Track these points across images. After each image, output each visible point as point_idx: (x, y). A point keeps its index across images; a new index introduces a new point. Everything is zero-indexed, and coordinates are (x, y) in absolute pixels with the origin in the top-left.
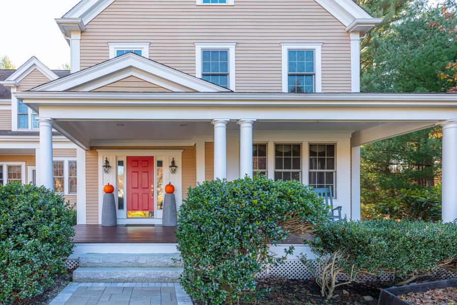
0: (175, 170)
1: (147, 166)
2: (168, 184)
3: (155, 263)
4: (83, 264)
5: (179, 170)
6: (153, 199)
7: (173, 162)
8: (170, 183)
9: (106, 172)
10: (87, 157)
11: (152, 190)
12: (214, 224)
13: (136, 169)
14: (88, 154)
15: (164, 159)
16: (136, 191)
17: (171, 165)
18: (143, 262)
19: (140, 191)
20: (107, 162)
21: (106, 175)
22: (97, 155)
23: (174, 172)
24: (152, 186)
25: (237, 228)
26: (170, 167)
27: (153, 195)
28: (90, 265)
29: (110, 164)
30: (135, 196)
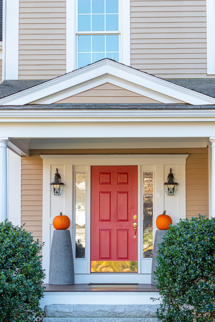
0: (173, 189)
1: (126, 182)
2: (162, 213)
3: (134, 313)
4: (51, 314)
5: (182, 190)
6: (136, 240)
7: (171, 176)
8: (165, 212)
9: (57, 192)
10: (25, 167)
11: (135, 224)
12: (182, 257)
13: (106, 188)
14: (25, 162)
15: (155, 170)
16: (106, 225)
17: (166, 181)
18: (120, 311)
19: (113, 226)
20: (58, 176)
21: (55, 198)
22: (41, 165)
23: (172, 192)
24: (135, 217)
25: (199, 260)
26: (165, 184)
27: (136, 233)
28: (59, 315)
29: (63, 179)
30: (105, 235)
